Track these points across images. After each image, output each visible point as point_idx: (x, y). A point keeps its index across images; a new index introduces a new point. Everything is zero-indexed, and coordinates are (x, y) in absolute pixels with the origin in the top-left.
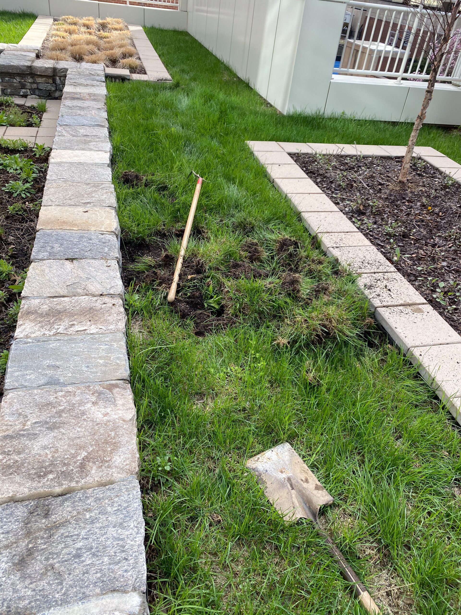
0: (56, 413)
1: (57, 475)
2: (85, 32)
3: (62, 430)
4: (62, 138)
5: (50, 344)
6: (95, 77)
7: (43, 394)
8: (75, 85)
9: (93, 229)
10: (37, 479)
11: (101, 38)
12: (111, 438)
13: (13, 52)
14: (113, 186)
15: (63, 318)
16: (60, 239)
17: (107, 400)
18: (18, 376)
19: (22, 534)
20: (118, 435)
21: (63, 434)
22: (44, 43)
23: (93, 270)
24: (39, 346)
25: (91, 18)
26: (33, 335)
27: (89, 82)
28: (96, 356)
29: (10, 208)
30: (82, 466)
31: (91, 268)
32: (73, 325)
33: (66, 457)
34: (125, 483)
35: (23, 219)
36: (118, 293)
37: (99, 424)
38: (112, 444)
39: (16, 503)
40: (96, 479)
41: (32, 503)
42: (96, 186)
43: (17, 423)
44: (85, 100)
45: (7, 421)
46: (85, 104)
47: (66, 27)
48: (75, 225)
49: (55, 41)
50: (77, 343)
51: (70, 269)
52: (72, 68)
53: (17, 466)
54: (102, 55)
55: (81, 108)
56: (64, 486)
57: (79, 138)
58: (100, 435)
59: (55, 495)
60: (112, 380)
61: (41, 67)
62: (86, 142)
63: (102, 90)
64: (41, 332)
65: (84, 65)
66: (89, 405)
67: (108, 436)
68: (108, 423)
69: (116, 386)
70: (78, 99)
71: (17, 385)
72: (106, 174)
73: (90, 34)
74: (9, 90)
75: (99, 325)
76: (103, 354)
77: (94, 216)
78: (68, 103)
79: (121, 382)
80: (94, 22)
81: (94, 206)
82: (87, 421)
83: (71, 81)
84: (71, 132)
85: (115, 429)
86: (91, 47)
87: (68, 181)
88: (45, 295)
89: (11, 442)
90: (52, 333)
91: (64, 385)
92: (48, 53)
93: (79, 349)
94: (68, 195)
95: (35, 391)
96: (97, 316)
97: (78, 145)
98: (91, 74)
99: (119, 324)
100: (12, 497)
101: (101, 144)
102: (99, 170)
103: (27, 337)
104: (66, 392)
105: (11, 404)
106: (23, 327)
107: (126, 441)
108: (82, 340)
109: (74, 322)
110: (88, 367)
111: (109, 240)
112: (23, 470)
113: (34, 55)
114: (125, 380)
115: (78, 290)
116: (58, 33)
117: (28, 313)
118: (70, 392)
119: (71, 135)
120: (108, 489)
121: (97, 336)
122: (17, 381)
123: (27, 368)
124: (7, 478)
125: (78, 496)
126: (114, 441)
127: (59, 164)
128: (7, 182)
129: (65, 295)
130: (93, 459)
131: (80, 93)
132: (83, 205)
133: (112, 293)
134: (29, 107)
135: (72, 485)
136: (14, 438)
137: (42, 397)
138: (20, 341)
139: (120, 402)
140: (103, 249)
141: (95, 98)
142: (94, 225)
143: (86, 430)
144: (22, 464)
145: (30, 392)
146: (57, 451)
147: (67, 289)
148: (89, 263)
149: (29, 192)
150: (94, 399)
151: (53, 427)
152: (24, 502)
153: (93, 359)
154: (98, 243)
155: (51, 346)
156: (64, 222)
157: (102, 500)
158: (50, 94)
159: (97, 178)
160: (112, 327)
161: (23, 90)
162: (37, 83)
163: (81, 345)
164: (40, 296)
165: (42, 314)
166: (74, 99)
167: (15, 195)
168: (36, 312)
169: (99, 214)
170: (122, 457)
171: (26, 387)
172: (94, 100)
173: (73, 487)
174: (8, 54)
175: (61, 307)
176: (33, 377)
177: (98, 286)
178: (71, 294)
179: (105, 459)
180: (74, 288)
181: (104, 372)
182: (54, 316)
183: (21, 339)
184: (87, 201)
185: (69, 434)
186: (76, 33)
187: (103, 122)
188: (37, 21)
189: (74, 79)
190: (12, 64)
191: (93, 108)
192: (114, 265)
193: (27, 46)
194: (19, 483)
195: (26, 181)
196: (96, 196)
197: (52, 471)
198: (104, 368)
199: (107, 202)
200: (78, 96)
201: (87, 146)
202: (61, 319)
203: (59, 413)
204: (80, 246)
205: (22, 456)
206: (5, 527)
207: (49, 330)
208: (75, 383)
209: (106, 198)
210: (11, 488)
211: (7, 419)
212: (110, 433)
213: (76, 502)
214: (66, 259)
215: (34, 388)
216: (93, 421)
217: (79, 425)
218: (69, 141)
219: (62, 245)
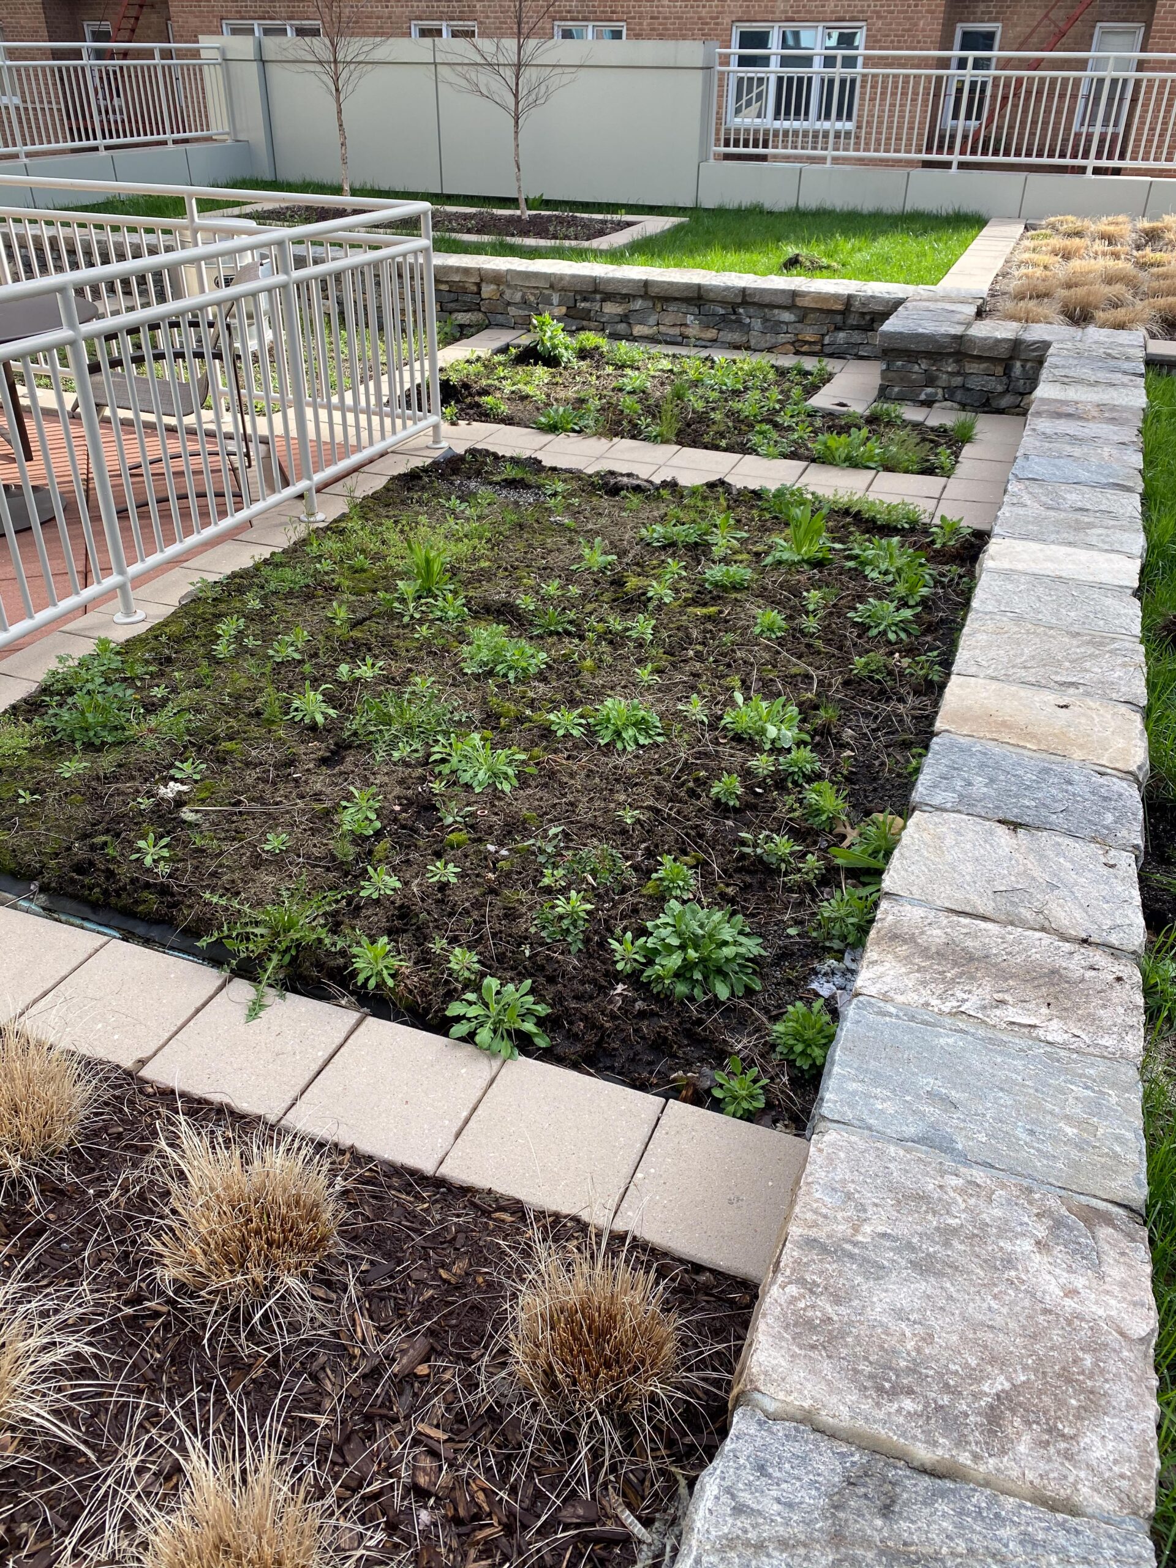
0: (937, 1229)
1: (925, 1407)
2: (1104, 254)
3: (948, 1285)
4: (1021, 511)
5: (939, 1035)
6: (1119, 363)
7: (908, 1163)
8: (1066, 381)
9: (1078, 755)
10: (874, 1395)
11: (1143, 266)
12: (1082, 1373)
13: (927, 304)
14: (1142, 648)
15: (979, 975)
16: (990, 767)
17: (1077, 1251)
18: (854, 1093)
19: (821, 1530)
20: (1102, 1371)
21: (950, 1298)
22: (995, 282)
23: (1069, 866)
24: (911, 1031)
25: (1121, 218)
26: (900, 999)
27: (1102, 376)
28: (1057, 1110)
29: (859, 661)
30: (993, 1417)
31: (1062, 860)
32: (1003, 1002)
33: (952, 1367)
34: (1112, 1530)
35: (882, 692)
36: (1132, 948)
37: (1050, 1312)
38: (1083, 1391)
39: (818, 1436)
40: (1030, 1475)
41: (856, 1458)
42: (1098, 642)
43: (839, 1215)
44: (1087, 420)
45: (816, 1201)
46: (1086, 430)
47: (1057, 242)
48: (1033, 736)
49: (1027, 276)
50: (1009, 1055)
51: (1007, 850)
52: (1062, 341)
53: (830, 1332)
54: (1145, 308)
55: (1075, 440)
56: (940, 1452)
57: (1063, 515)
58: (1052, 1348)
59: (916, 1464)
60: (1095, 1196)
61: (986, 339)
62: (1079, 527)
63: (1136, 397)
64: (920, 995)
65: (1093, 333)
66: (1026, 1245)
67: (1075, 1361)
68: (1077, 1322)
69: (1108, 1220)
70: (1069, 416)
71: (850, 1116)
72: (1126, 615)
73: (1116, 256)
74: (896, 389)
75: (1071, 1024)
76: (1078, 1111)
77: (1083, 720)
78: (1043, 425)
79: (1121, 1211)
80: (1127, 227)
81: (1087, 694)
82: (1017, 1289)
83: (1056, 372)
84: (1043, 498)
85: (1095, 1347)
86: (1118, 288)
87: (1024, 619)
88: (938, 903)
89: (821, 1261)
90: (947, 1008)
91: (965, 1159)
92: (1008, 305)
93: (1014, 1076)
94: (1022, 654)
95: (892, 1150)
96: (1068, 998)
97: (1058, 532)
98: (1109, 355)
99: (1128, 1038)
100: (809, 1412)
101: (1119, 535)
102: (1109, 601)
103: (886, 998)
104: (970, 1182)
105: (830, 1160)
106: (878, 969)
107: (1128, 1401)
108: (1021, 1050)
109: (1007, 997)
110: (1032, 1132)
111: (1121, 795)
112: (844, 1352)
113: (972, 310)
114: (1132, 1210)
115: (1022, 910)
116: (1035, 257)
117: (895, 937)
118: (978, 1186)
119: (1044, 505)
120: (1062, 1525)
121: (1063, 1053)
122: (852, 1106)
123: (878, 1079)
124: (803, 1352)
125: (974, 1500)
126: (1089, 1383)
127: (1007, 575)
128: (861, 598)
129: (987, 914)
130: (1027, 1410)
131: (1077, 403)
132: (1056, 687)
133: (1116, 943)
134: (932, 429)
135: (961, 1460)
136: (829, 1253)
137: (907, 1171)
138: (869, 1003)
139: (1115, 1272)
140: (1098, 813)
141: (1115, 415)
142: (1081, 747)
143: (1012, 1315)
144: (843, 1334)
145: (878, 1145)
146: (928, 1339)
147: (994, 901)
148: (1059, 844)
149: (904, 630)
150: (1041, 1232)
151: (925, 1267)
152: (836, 1443)
153: (1049, 1117)
154: (1088, 796)
155: (942, 1041)
156: (1004, 724)
157: (1040, 1550)
158: (988, 399)
159: (1101, 623)
160: (1108, 1041)
161: (929, 390)
162: (966, 375)
163: (1019, 1063)
164: (927, 901)
165: (927, 949)
166: (1059, 415)
167: (874, 632)
168: (911, 940)
169: (1097, 720)
170: (1110, 1445)
171: (870, 1129)
172: (1112, 420)
173: (965, 1466)
174: (915, 308)
175: (977, 944)
176: (889, 1107)
177: (1079, 914)
178: (1003, 917)
179: (1060, 1426)
180: (1012, 903)
181: (1075, 1165)
182: (955, 964)
183: (873, 1000)
184: (1070, 680)
185: (967, 1305)
186: (1082, 258)
187: (1129, 478)
188: (986, 231)
189: (1063, 367)
190: (921, 330)
191: (1107, 442)
192: (1128, 866)
193: (959, 290)
194: (829, 1383)
195: (904, 604)
196: (1096, 670)
197: (913, 1392)
198: (1075, 1154)
199: (1123, 689)
200: (1071, 410)
201: (1082, 535)
202: (972, 978)
203: (947, 1234)
204: (1040, 795)
205: (842, 1310)
206: (784, 1486)
207: (940, 997)
208: (993, 1167)
209: (1120, 678)
210: (809, 1386)
211: (817, 1195)
212: (1080, 1354)
213: (968, 1515)
214: (999, 821)
215: (890, 1140)
216: (1033, 1295)
217: (996, 1290)
218: (1038, 520)
219: (992, 781)
